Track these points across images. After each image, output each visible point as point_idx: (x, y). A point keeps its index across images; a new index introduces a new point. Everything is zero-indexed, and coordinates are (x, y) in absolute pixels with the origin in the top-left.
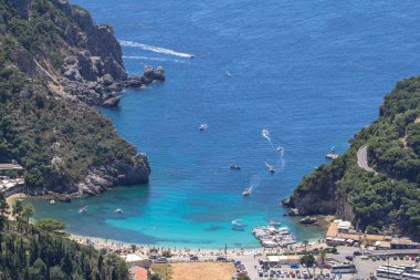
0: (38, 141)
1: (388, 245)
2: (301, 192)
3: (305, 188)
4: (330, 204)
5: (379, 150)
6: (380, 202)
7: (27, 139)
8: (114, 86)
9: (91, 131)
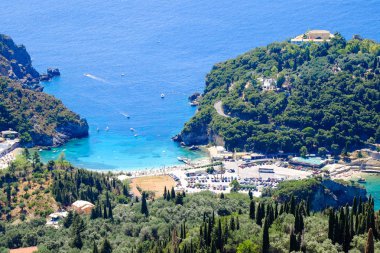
0: (23, 115)
1: (249, 157)
2: (185, 132)
3: (188, 130)
4: (203, 137)
5: (231, 104)
6: (240, 134)
7: (16, 115)
8: (34, 80)
9: (51, 108)
